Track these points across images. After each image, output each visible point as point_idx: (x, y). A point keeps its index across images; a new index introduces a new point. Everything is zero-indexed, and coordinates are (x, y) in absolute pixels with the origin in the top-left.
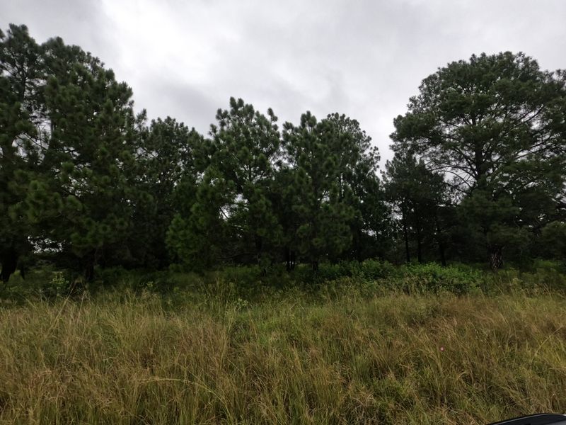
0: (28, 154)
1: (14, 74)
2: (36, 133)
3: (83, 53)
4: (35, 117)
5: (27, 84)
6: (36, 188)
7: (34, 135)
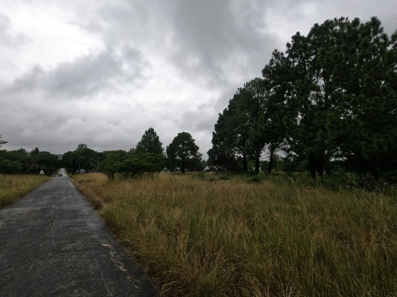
0: (317, 102)
1: (299, 62)
2: (319, 87)
3: (332, 21)
4: (314, 79)
5: (306, 63)
6: (331, 118)
7: (318, 89)
